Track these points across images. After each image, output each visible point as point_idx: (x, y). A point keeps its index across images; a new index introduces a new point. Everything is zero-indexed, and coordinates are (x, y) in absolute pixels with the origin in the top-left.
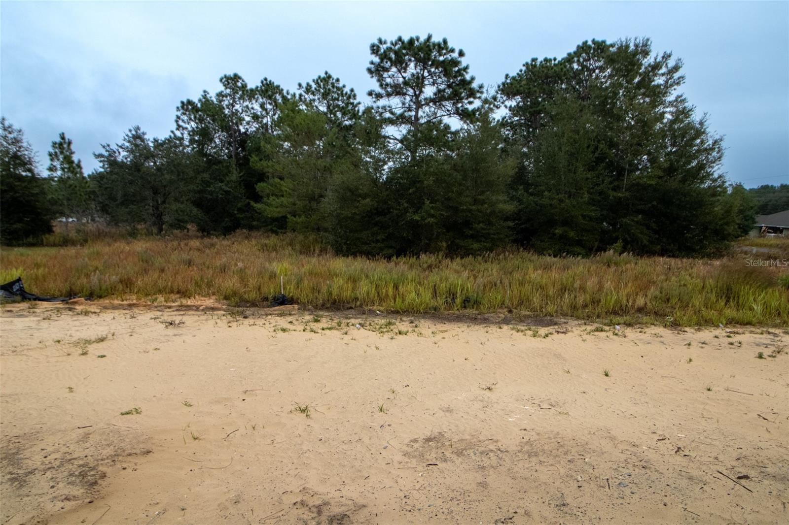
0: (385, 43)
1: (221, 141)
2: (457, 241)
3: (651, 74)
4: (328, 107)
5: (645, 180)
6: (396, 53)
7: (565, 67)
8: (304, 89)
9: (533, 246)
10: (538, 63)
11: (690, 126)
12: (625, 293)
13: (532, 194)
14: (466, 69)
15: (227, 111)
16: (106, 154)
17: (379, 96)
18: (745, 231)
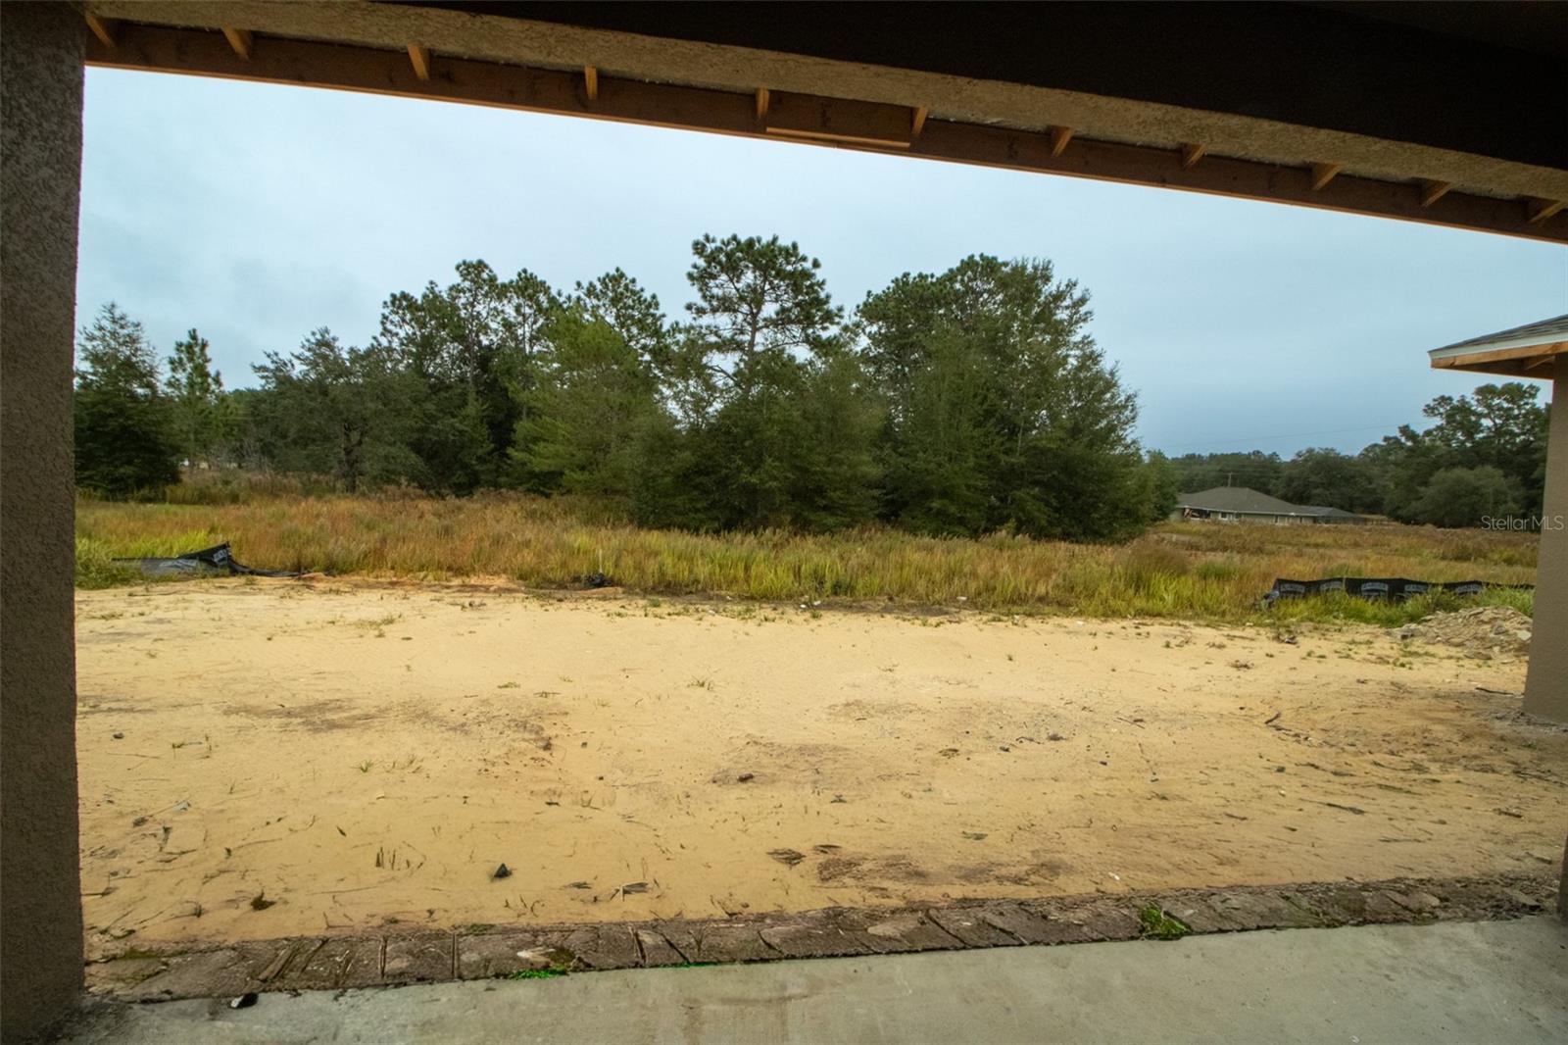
0: (714, 241)
1: (451, 356)
2: (806, 514)
3: (1052, 305)
4: (617, 317)
5: (1044, 442)
6: (729, 256)
7: (945, 287)
8: (585, 291)
9: (901, 524)
10: (911, 280)
11: (1099, 376)
12: (1024, 579)
13: (901, 455)
14: (821, 284)
15: (463, 313)
16: (272, 366)
17: (701, 311)
18: (1163, 512)
